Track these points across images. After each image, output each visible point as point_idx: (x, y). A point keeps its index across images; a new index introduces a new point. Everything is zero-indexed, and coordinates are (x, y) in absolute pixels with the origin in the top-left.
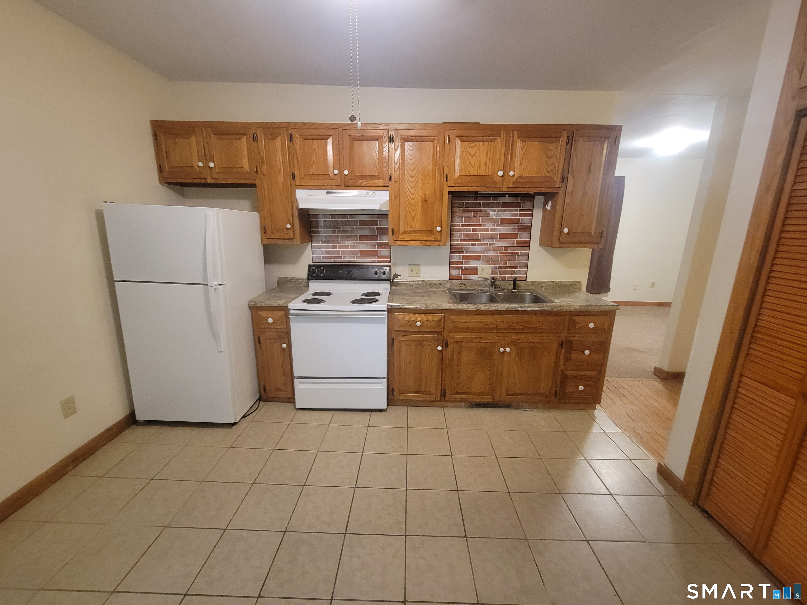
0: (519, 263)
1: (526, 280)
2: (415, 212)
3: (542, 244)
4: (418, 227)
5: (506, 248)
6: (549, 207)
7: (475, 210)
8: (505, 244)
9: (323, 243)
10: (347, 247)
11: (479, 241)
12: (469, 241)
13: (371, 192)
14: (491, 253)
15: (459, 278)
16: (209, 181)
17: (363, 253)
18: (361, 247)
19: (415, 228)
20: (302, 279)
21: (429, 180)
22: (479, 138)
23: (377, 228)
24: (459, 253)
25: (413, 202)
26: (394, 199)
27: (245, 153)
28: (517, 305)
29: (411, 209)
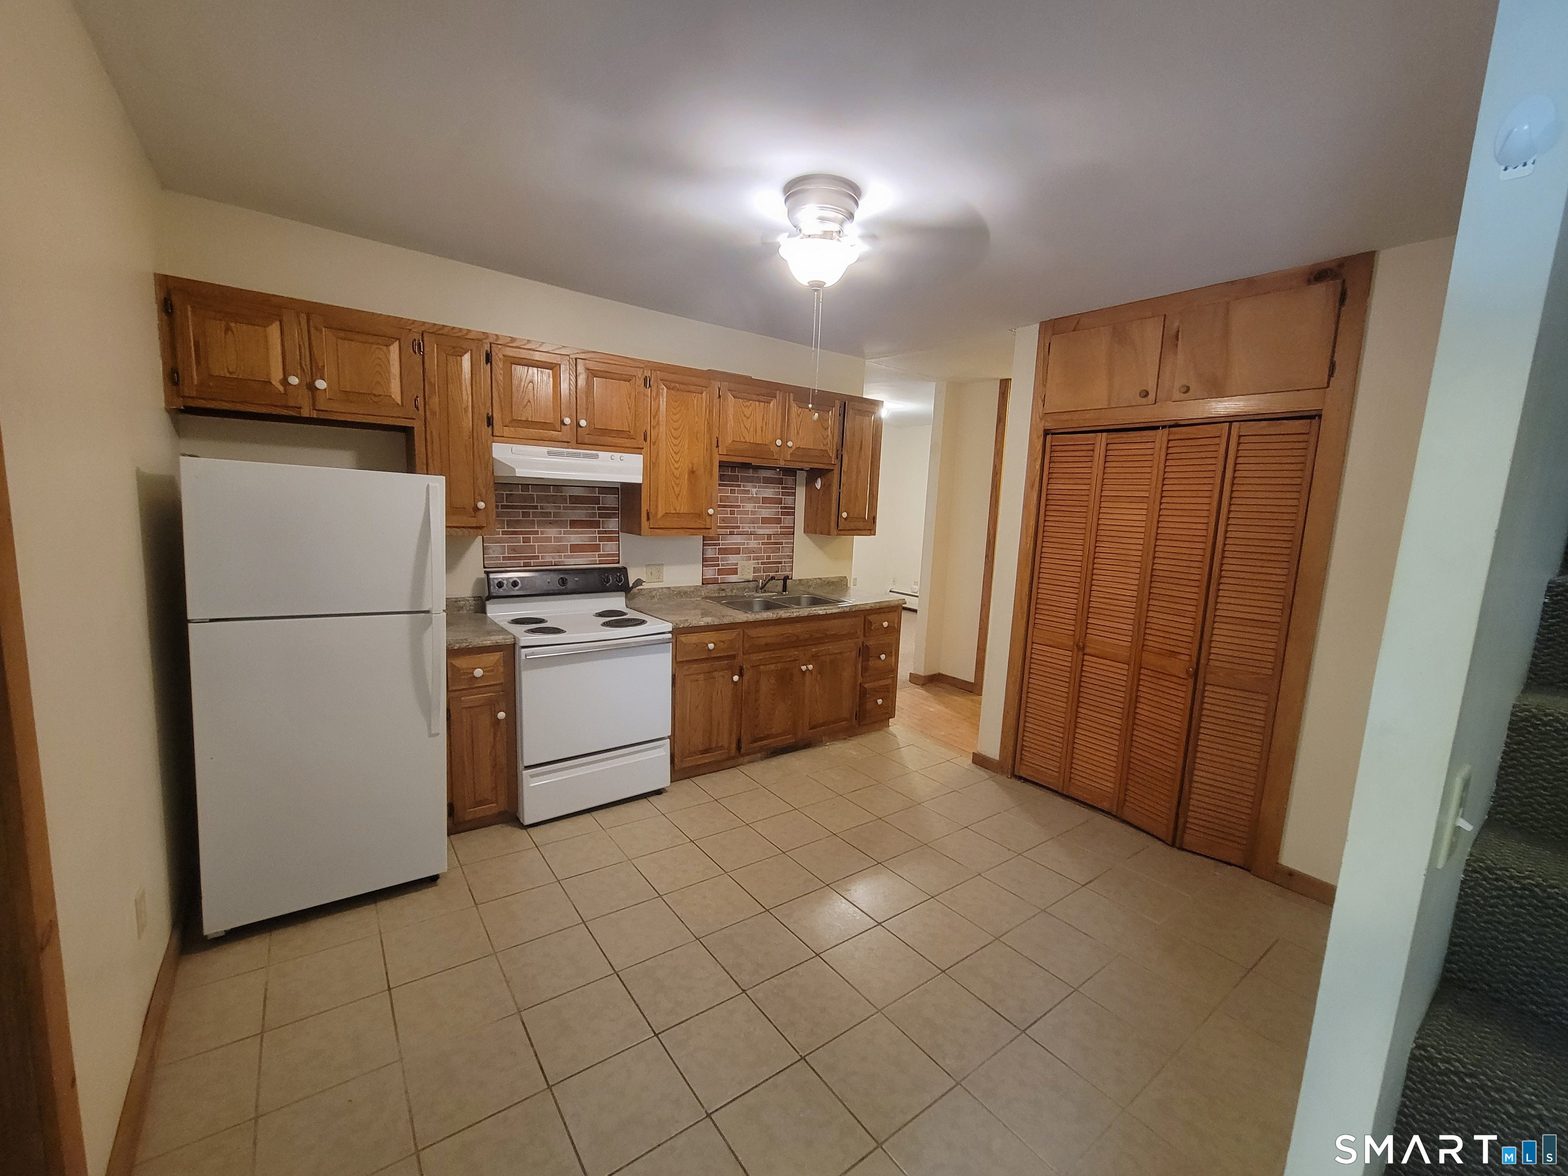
0: (784, 557)
1: (794, 578)
2: (679, 487)
3: (806, 531)
4: (684, 509)
5: (769, 536)
6: (818, 485)
7: (732, 486)
8: (768, 531)
9: (504, 533)
10: (548, 539)
11: (738, 527)
12: (726, 527)
13: (617, 455)
14: (753, 544)
15: (715, 582)
16: (305, 413)
17: (575, 548)
18: (573, 539)
19: (680, 509)
20: (464, 599)
21: (697, 443)
22: (754, 397)
23: (599, 509)
24: (714, 545)
25: (677, 473)
26: (649, 468)
27: (395, 369)
28: (817, 608)
29: (675, 482)
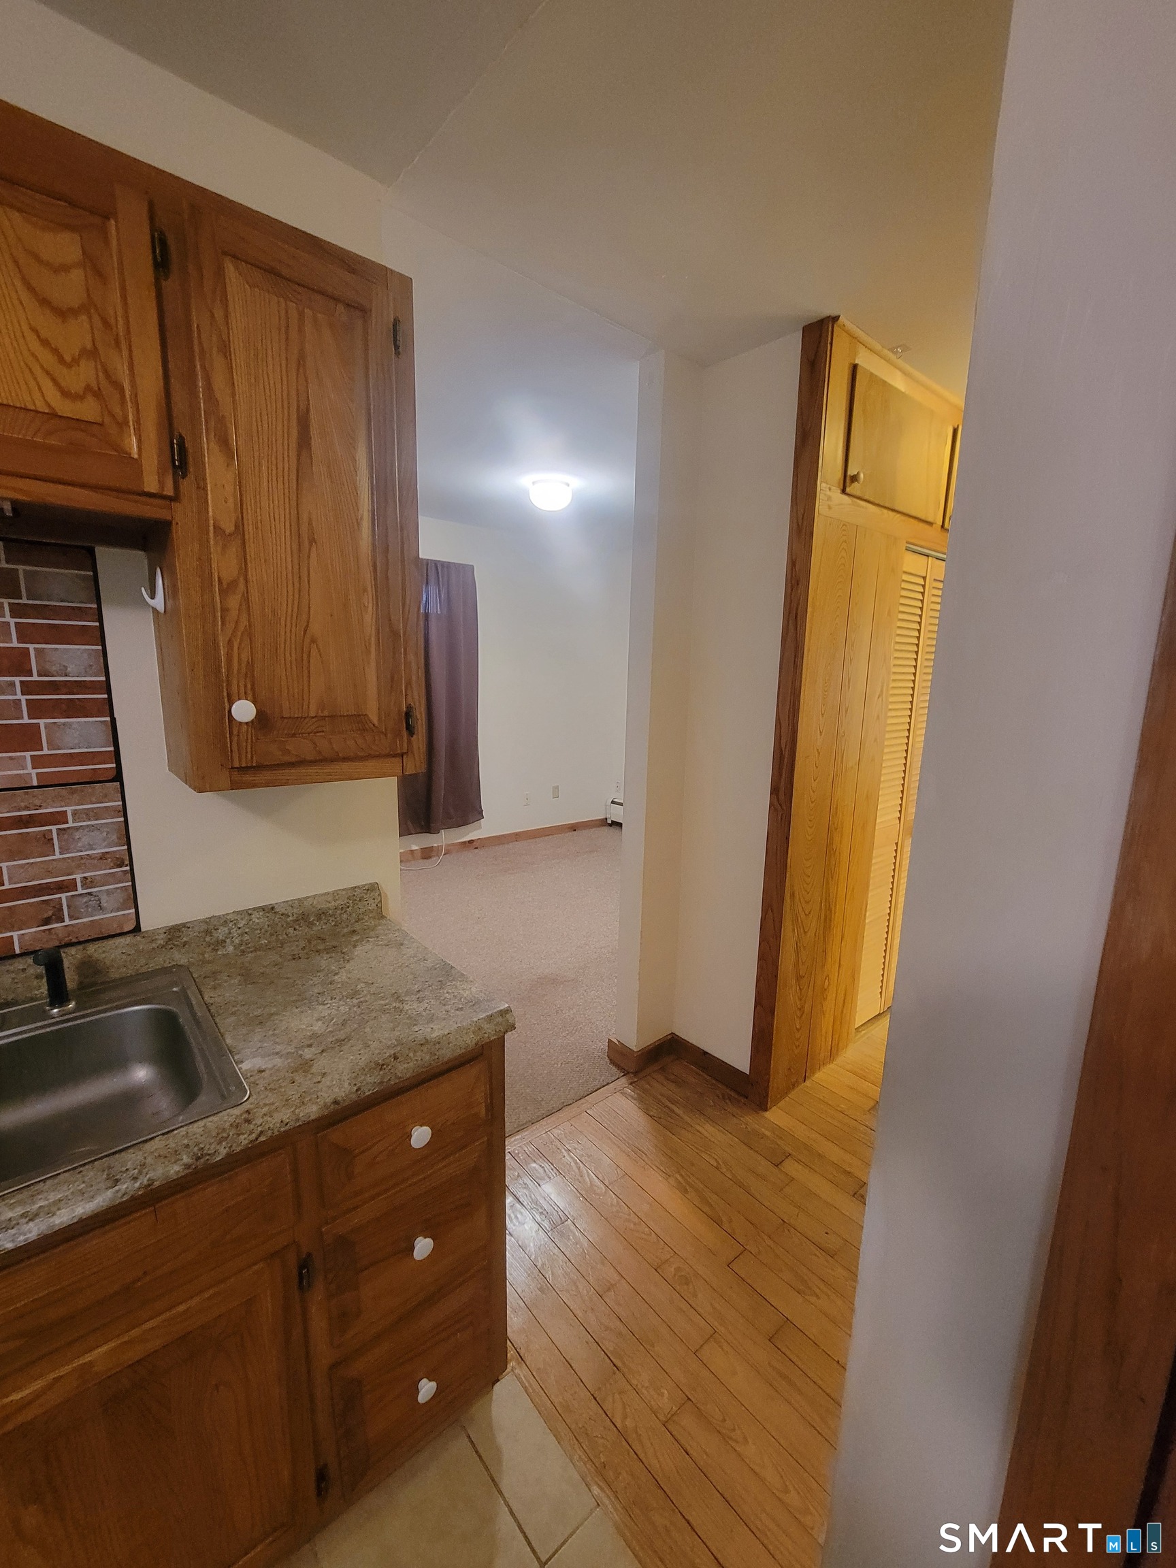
0: (79, 863)
1: (137, 929)
